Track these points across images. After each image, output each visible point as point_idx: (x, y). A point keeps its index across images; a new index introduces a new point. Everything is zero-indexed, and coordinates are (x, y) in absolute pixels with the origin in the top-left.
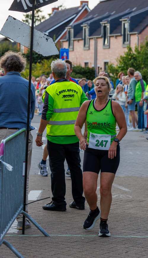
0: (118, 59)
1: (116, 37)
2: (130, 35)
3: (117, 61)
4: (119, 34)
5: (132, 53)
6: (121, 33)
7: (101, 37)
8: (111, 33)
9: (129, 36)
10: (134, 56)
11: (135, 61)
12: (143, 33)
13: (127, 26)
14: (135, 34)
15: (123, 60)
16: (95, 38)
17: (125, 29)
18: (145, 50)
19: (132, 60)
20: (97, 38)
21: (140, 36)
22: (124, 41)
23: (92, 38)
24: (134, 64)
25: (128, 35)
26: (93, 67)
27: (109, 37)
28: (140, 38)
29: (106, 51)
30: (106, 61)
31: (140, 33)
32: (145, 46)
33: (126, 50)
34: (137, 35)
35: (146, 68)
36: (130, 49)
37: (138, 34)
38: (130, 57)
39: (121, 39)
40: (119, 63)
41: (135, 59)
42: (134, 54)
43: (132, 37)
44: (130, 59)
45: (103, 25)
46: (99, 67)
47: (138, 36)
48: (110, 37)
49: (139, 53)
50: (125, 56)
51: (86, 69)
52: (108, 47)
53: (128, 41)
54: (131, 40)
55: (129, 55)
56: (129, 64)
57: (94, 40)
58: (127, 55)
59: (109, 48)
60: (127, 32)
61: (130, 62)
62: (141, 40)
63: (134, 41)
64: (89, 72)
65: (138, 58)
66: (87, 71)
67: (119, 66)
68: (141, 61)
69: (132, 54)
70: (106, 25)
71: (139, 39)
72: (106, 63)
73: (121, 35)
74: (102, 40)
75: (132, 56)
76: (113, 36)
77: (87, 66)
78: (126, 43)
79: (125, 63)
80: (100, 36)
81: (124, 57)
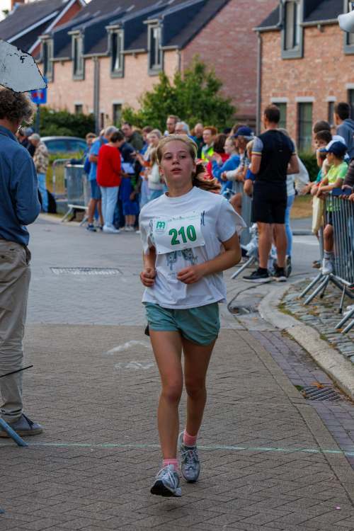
0: (141, 97)
1: (137, 54)
2: (164, 51)
3: (139, 102)
4: (143, 50)
5: (168, 86)
6: (145, 47)
7: (108, 56)
8: (126, 47)
9: (161, 53)
10: (173, 93)
11: (175, 102)
12: (189, 47)
13: (158, 34)
14: (174, 50)
15: (152, 100)
16: (94, 57)
17: (153, 40)
18: (194, 80)
19: (169, 101)
20: (100, 57)
21: (182, 53)
22: (152, 62)
23: (90, 58)
24: (173, 108)
25: (159, 51)
26: (92, 114)
27: (122, 56)
28: (182, 57)
29: (118, 82)
30: (117, 102)
31: (183, 47)
32: (194, 73)
33: (157, 81)
34: (177, 51)
35: (195, 116)
36: (165, 80)
37: (180, 49)
38: (165, 94)
39: (145, 59)
40: (144, 106)
41: (174, 98)
42: (172, 89)
43: (167, 55)
44: (166, 99)
45: (112, 32)
46: (102, 114)
47: (178, 53)
48: (124, 55)
49: (182, 86)
50: (155, 92)
51: (79, 117)
52: (121, 75)
53: (159, 62)
54: (166, 60)
55: (164, 91)
56: (163, 109)
57: (95, 61)
58: (160, 90)
59: (123, 76)
60: (158, 46)
61: (165, 104)
62: (184, 61)
63: (172, 62)
64: (83, 123)
65: (179, 97)
66: (81, 121)
67: (144, 111)
68: (185, 101)
69: (170, 89)
70: (117, 31)
71: (180, 60)
72: (116, 107)
73: (146, 52)
74: (109, 60)
75: (169, 93)
76: (130, 54)
77: (80, 112)
78: (157, 66)
79: (155, 106)
80: (105, 54)
81: (152, 95)
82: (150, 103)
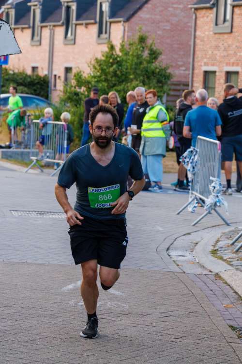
0: (90, 62)
2: (111, 23)
3: (89, 67)
4: (92, 21)
5: (114, 53)
6: (95, 19)
7: (62, 25)
8: (78, 18)
9: (108, 24)
10: (118, 59)
11: (120, 68)
12: (134, 20)
13: (106, 7)
14: (120, 22)
15: (100, 65)
16: (50, 26)
17: (101, 12)
18: (137, 49)
19: (115, 66)
20: (54, 26)
21: (127, 25)
22: (100, 32)
23: (46, 26)
24: (118, 72)
25: (106, 22)
26: (46, 75)
27: (74, 26)
28: (126, 29)
29: (70, 48)
30: (68, 65)
31: (128, 20)
32: (137, 43)
33: (105, 48)
34: (122, 23)
35: (137, 80)
36: (112, 48)
37: (124, 22)
38: (111, 61)
39: (94, 29)
40: (92, 70)
41: (119, 63)
42: (118, 56)
43: (113, 26)
44: (112, 64)
45: (66, 4)
46: (55, 76)
47: (123, 25)
48: (76, 25)
49: (127, 54)
50: (103, 58)
51: (35, 78)
52: (73, 42)
53: (106, 33)
54: (112, 31)
55: (111, 57)
56: (109, 73)
57: (50, 29)
58: (107, 57)
59: (75, 43)
60: (106, 18)
61: (111, 69)
62: (128, 32)
63: (118, 32)
64: (38, 83)
65: (124, 63)
66: (36, 81)
67: (92, 75)
68: (129, 67)
69: (116, 56)
70: (70, 4)
71: (125, 30)
72: (68, 70)
73: (95, 23)
74: (63, 29)
75: (115, 59)
76: (82, 24)
77: (36, 73)
78: (104, 36)
79: (102, 70)
80: (60, 23)
81: (101, 60)
82: (98, 68)
